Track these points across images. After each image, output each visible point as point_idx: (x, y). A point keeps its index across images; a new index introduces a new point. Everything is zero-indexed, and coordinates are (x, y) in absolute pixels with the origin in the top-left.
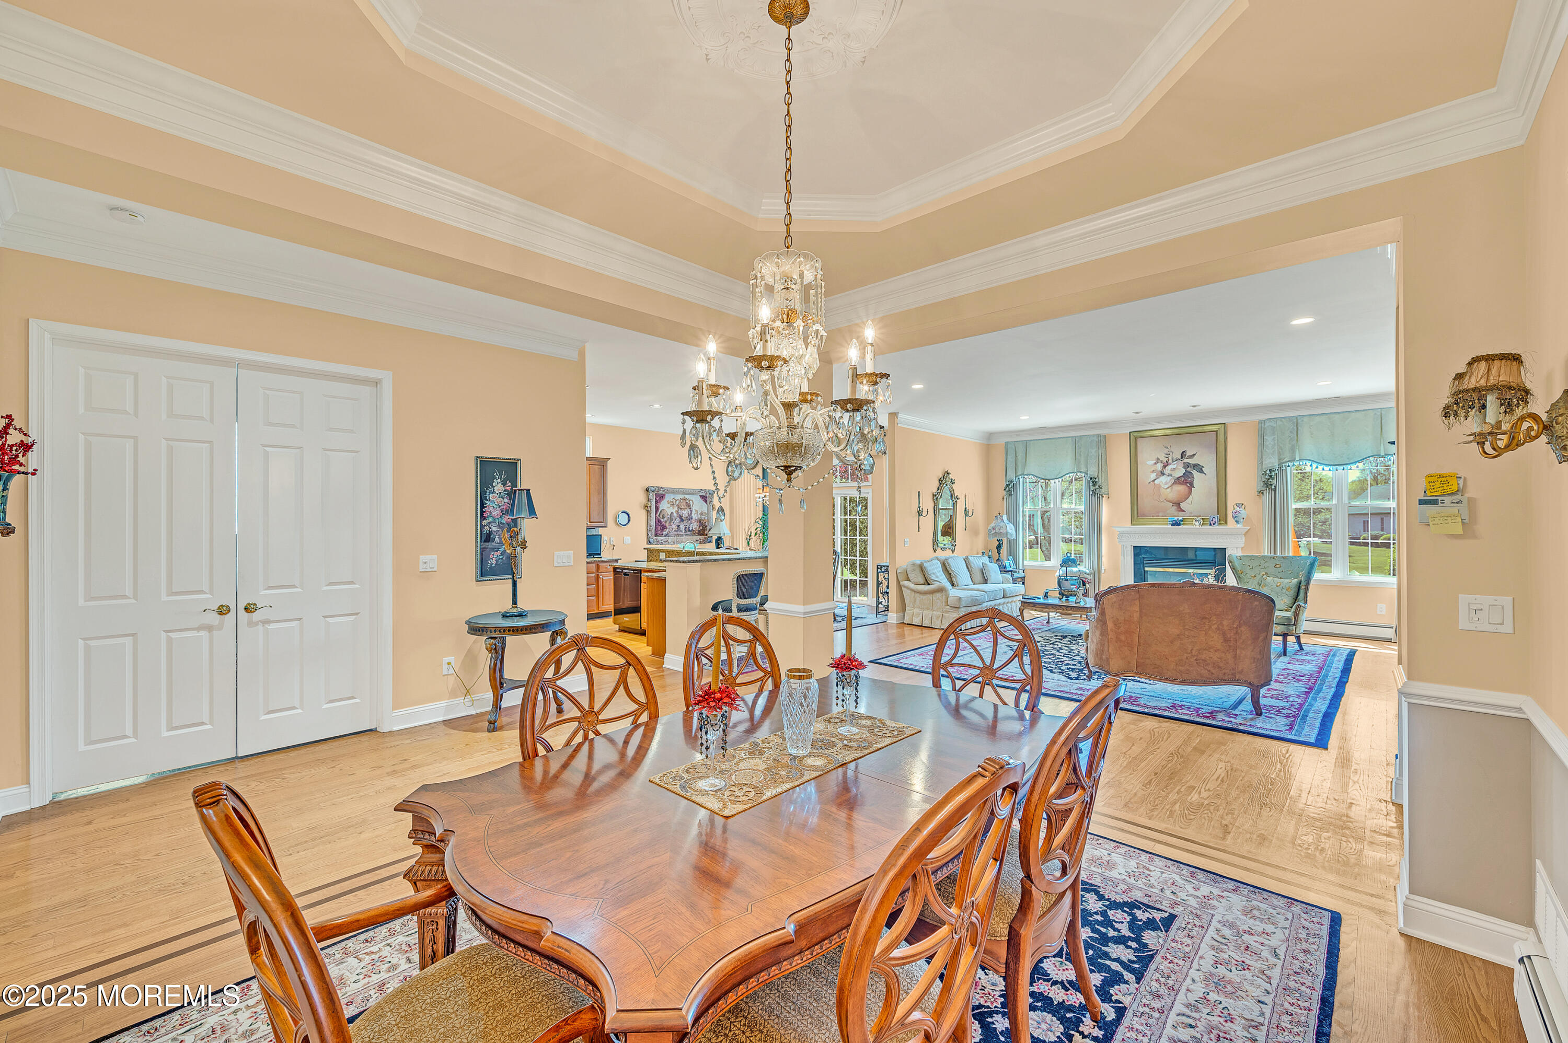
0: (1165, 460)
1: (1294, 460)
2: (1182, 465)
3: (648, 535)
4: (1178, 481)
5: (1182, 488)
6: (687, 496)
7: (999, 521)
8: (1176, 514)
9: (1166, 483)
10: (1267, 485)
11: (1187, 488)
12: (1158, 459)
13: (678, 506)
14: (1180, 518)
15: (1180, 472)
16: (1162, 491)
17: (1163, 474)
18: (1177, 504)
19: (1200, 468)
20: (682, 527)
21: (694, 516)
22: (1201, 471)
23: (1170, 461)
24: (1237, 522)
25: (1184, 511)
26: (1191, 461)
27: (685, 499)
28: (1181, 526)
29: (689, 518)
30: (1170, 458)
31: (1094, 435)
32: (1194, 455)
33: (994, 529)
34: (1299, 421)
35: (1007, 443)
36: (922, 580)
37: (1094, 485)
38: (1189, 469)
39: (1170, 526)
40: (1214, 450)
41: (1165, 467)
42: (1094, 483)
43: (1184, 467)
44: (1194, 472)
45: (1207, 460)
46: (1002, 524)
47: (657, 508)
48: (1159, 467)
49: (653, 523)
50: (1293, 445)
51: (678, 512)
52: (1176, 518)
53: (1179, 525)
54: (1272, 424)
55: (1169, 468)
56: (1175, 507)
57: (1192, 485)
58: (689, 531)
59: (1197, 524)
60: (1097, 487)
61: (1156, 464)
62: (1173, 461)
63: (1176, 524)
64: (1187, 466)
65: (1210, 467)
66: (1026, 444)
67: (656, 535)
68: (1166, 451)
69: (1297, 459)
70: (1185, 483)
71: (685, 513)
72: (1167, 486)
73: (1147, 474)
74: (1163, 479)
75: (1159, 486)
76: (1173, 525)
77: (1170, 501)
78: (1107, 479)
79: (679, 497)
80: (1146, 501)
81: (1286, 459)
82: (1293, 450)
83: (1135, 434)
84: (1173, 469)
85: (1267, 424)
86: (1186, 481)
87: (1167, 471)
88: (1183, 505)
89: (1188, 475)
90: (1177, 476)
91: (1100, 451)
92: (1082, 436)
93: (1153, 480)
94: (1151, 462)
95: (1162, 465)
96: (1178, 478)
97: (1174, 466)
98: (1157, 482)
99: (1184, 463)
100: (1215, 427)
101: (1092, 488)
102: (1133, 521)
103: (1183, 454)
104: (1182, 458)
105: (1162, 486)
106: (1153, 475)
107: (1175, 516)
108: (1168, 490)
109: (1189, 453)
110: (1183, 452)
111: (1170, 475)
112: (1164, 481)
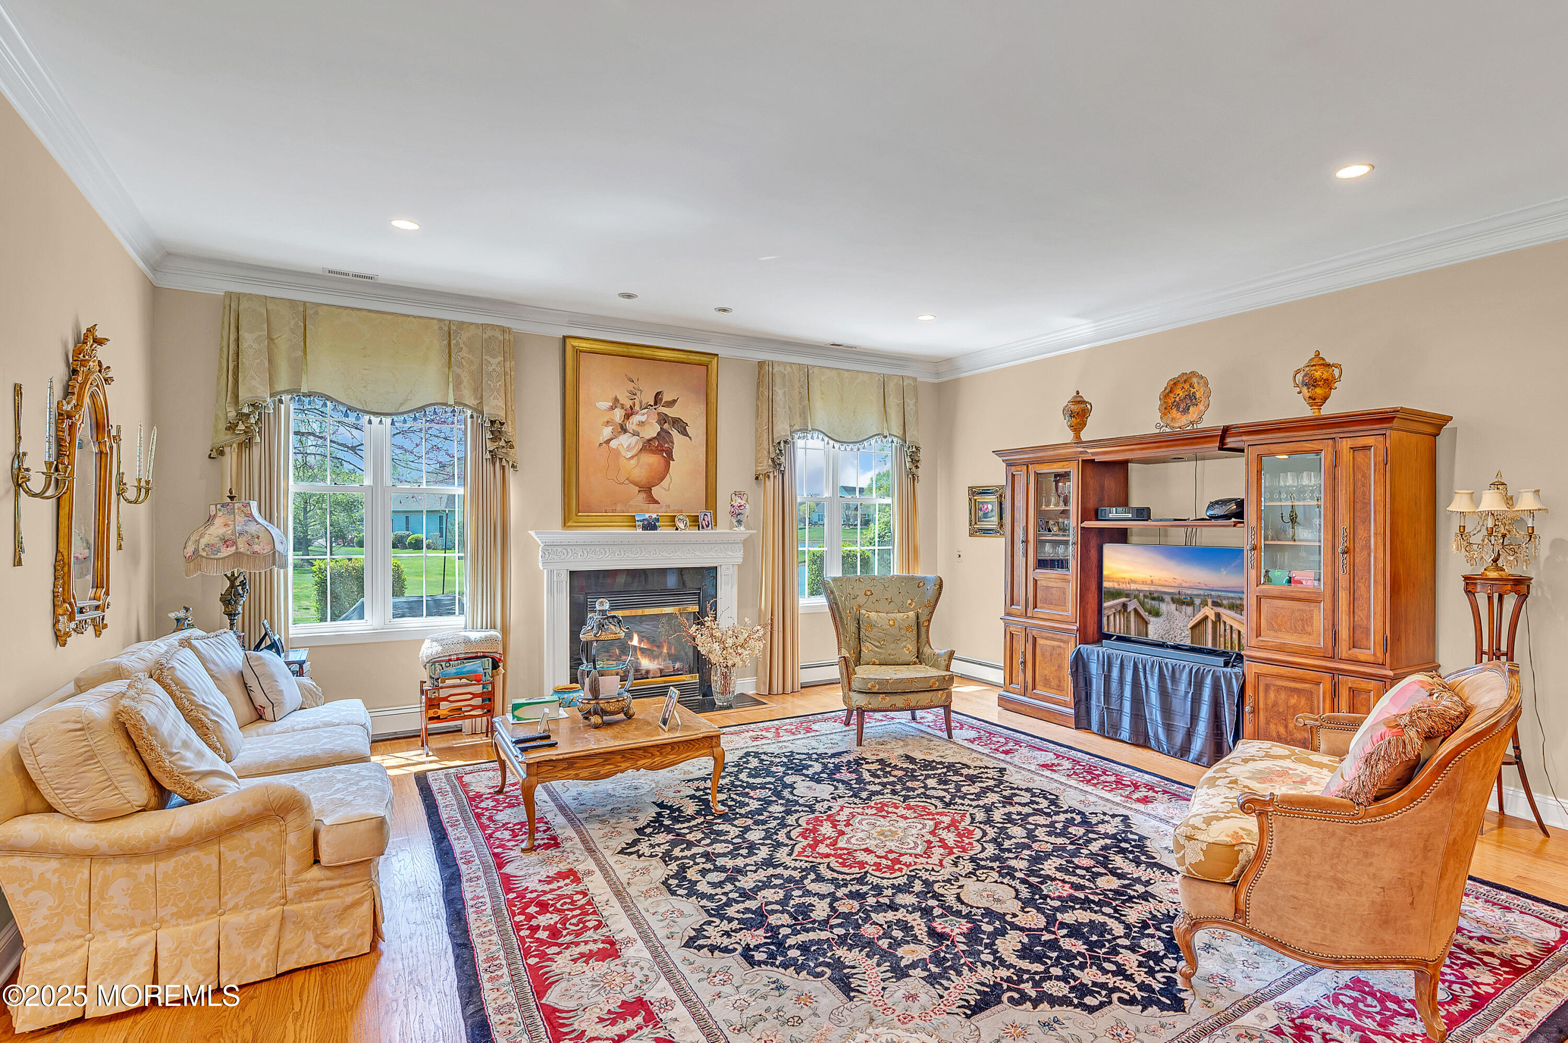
0: (628, 404)
1: (807, 429)
2: (656, 417)
4: (648, 446)
5: (652, 460)
7: (240, 519)
8: (648, 506)
9: (629, 448)
11: (662, 461)
12: (616, 400)
14: (654, 516)
15: (652, 430)
16: (623, 462)
17: (624, 430)
18: (647, 489)
19: (681, 426)
22: (684, 433)
23: (637, 408)
24: (739, 522)
25: (657, 502)
26: (671, 412)
28: (658, 531)
30: (637, 402)
31: (493, 327)
32: (674, 401)
33: (226, 542)
34: (810, 372)
35: (233, 297)
36: (140, 793)
37: (494, 439)
38: (666, 426)
39: (640, 531)
40: (703, 397)
41: (628, 416)
42: (496, 436)
43: (659, 422)
44: (674, 433)
46: (252, 528)
48: (618, 415)
50: (804, 407)
52: (647, 516)
53: (654, 528)
54: (781, 369)
55: (636, 419)
56: (643, 495)
57: (670, 457)
59: (681, 525)
60: (502, 443)
61: (612, 408)
62: (641, 408)
63: (650, 526)
64: (663, 419)
65: (696, 429)
66: (305, 311)
68: (631, 386)
69: (810, 427)
70: (659, 450)
72: (629, 455)
73: (596, 429)
74: (624, 441)
75: (616, 453)
76: (645, 528)
77: (636, 484)
80: (594, 481)
81: (796, 427)
82: (804, 414)
83: (576, 343)
84: (641, 424)
86: (659, 446)
87: (632, 424)
88: (656, 492)
89: (663, 436)
90: (648, 437)
91: (507, 364)
92: (463, 323)
93: (608, 442)
94: (605, 405)
95: (623, 412)
96: (649, 440)
97: (643, 418)
98: (613, 444)
99: (658, 414)
100: (704, 359)
101: (491, 446)
102: (566, 521)
103: (658, 398)
104: (656, 404)
105: (623, 454)
106: (607, 432)
107: (642, 511)
108: (633, 462)
109: (666, 398)
110: (658, 394)
111: (636, 434)
112: (626, 443)
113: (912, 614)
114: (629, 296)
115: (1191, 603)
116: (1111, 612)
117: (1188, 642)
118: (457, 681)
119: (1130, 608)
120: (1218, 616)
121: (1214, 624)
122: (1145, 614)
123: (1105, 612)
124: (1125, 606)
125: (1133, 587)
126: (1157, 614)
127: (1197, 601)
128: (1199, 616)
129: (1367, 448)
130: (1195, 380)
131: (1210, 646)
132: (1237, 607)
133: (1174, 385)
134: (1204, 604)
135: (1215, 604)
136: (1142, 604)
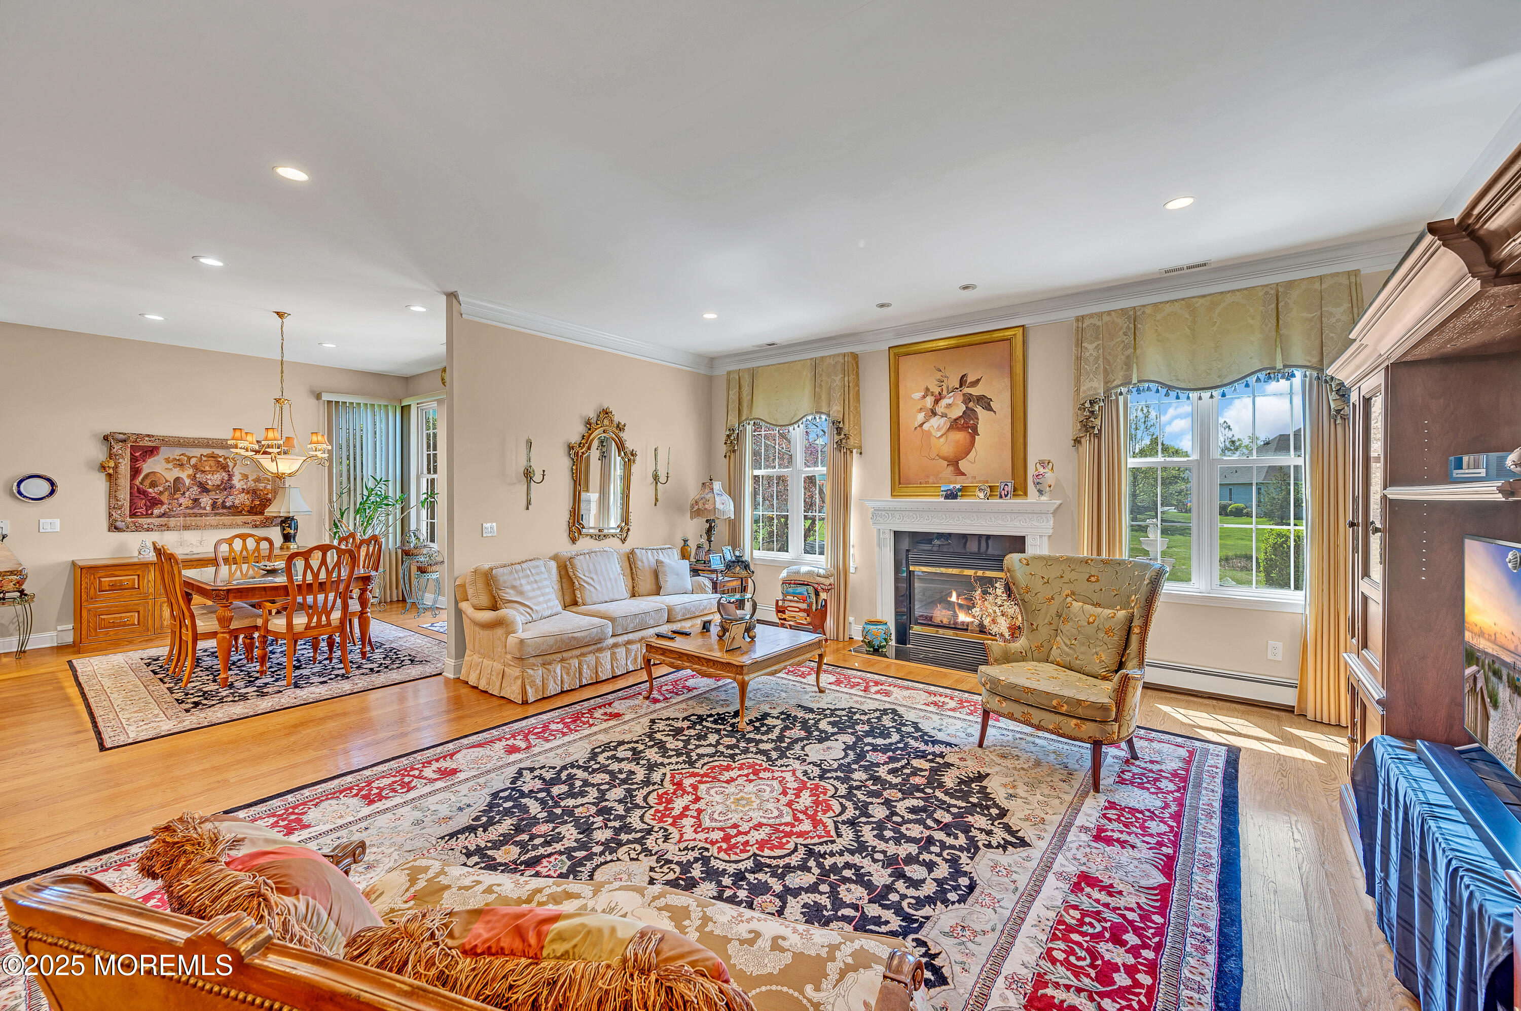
0: (937, 391)
1: (1130, 383)
2: (962, 398)
3: (110, 515)
4: (955, 425)
5: (959, 436)
6: (217, 452)
7: (707, 491)
8: (953, 478)
9: (938, 429)
10: (1086, 427)
11: (968, 436)
12: (927, 389)
13: (195, 467)
14: (958, 486)
15: (958, 411)
16: (933, 440)
17: (934, 413)
18: (954, 463)
19: (985, 403)
20: (206, 501)
21: (237, 482)
22: (989, 408)
23: (945, 393)
25: (963, 474)
26: (975, 391)
27: (213, 456)
28: (959, 500)
29: (226, 486)
30: (944, 388)
31: (839, 355)
32: (978, 381)
33: (701, 504)
34: (1139, 313)
35: (729, 373)
37: (839, 434)
38: (971, 405)
39: (943, 499)
40: (1007, 370)
41: (937, 402)
42: (839, 431)
43: (965, 402)
44: (979, 410)
45: (997, 388)
46: (709, 496)
47: (135, 472)
48: (929, 401)
49: (124, 495)
50: (1128, 357)
51: (193, 477)
52: (951, 487)
53: (955, 497)
54: (1095, 321)
55: (944, 403)
56: (951, 468)
57: (975, 432)
58: (224, 507)
59: (982, 495)
60: (842, 436)
61: (924, 397)
62: (948, 393)
63: (952, 495)
64: (968, 399)
65: (1002, 403)
66: (753, 373)
67: (133, 515)
68: (938, 375)
69: (1135, 381)
70: (964, 428)
71: (214, 479)
72: (939, 434)
73: (912, 417)
74: (935, 422)
75: (929, 433)
76: (947, 497)
77: (944, 459)
78: (858, 423)
79: (197, 452)
80: (911, 459)
81: (1115, 383)
82: (1128, 365)
83: (896, 350)
84: (949, 406)
85: (1087, 322)
86: (967, 424)
87: (940, 409)
88: (963, 465)
89: (969, 414)
90: (955, 417)
91: (846, 379)
92: (822, 357)
93: (921, 425)
94: (918, 395)
95: (933, 399)
96: (956, 420)
97: (950, 401)
98: (926, 426)
99: (964, 395)
101: (837, 438)
102: (894, 491)
103: (962, 381)
104: (961, 386)
105: (934, 433)
106: (921, 417)
107: (951, 483)
108: (942, 440)
109: (970, 379)
110: (963, 377)
111: (944, 415)
112: (936, 424)
118: (791, 598)
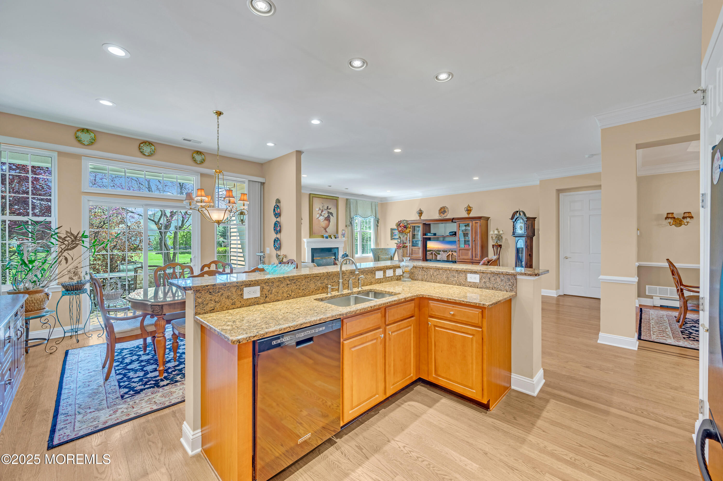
0: (322, 209)
4: (326, 219)
5: (326, 222)
9: (322, 220)
11: (328, 222)
12: (320, 208)
14: (327, 235)
15: (326, 215)
16: (321, 222)
17: (321, 215)
19: (331, 214)
24: (344, 237)
25: (327, 232)
26: (330, 211)
28: (328, 239)
32: (331, 208)
34: (357, 201)
40: (335, 207)
41: (322, 212)
44: (331, 216)
45: (333, 211)
48: (320, 211)
50: (356, 209)
55: (323, 212)
56: (325, 230)
57: (330, 222)
59: (333, 238)
61: (319, 210)
62: (324, 210)
64: (329, 213)
65: (335, 215)
68: (322, 205)
73: (316, 215)
75: (319, 221)
76: (326, 238)
77: (323, 228)
80: (316, 227)
81: (355, 214)
83: (312, 195)
84: (324, 214)
86: (328, 219)
88: (327, 229)
89: (328, 217)
90: (326, 217)
93: (318, 218)
94: (318, 209)
97: (325, 212)
98: (319, 218)
99: (328, 211)
100: (336, 198)
102: (310, 237)
104: (327, 209)
106: (318, 216)
107: (325, 234)
108: (323, 223)
109: (329, 208)
110: (328, 207)
111: (323, 216)
112: (322, 218)
113: (390, 256)
114: (330, 186)
115: (447, 252)
116: (429, 254)
117: (446, 260)
119: (433, 253)
120: (452, 254)
121: (452, 255)
122: (436, 254)
123: (427, 254)
124: (432, 253)
125: (434, 249)
126: (439, 254)
127: (448, 251)
128: (448, 254)
129: (478, 223)
130: (446, 208)
131: (451, 260)
132: (455, 252)
133: (441, 208)
134: (449, 251)
135: (452, 251)
136: (436, 252)
